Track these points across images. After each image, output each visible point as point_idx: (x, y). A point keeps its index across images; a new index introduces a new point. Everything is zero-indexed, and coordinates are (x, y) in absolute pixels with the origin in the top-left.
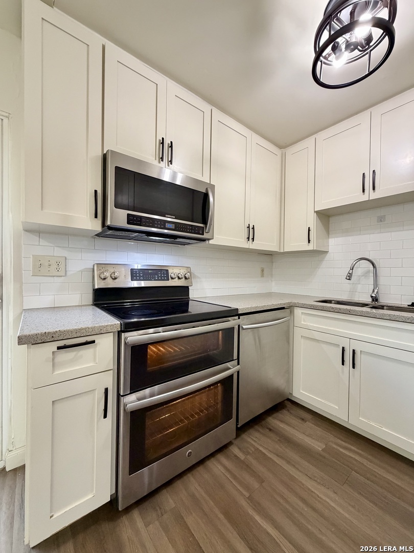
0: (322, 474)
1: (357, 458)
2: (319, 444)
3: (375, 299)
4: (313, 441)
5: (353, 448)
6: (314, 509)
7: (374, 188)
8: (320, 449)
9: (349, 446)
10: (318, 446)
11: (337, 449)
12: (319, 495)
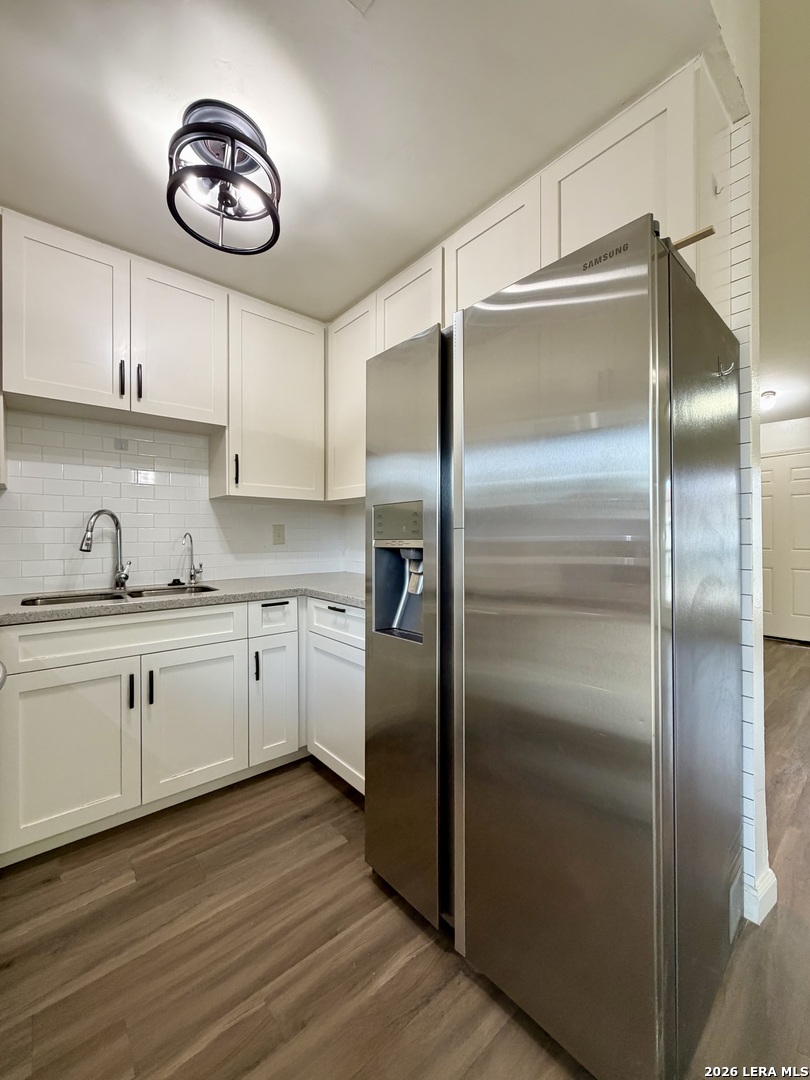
0: (175, 899)
1: (181, 839)
2: (123, 877)
3: (120, 583)
4: (111, 884)
5: (164, 835)
6: (218, 938)
7: (140, 395)
8: (134, 881)
9: (159, 837)
10: (126, 882)
11: (149, 858)
12: (202, 920)
